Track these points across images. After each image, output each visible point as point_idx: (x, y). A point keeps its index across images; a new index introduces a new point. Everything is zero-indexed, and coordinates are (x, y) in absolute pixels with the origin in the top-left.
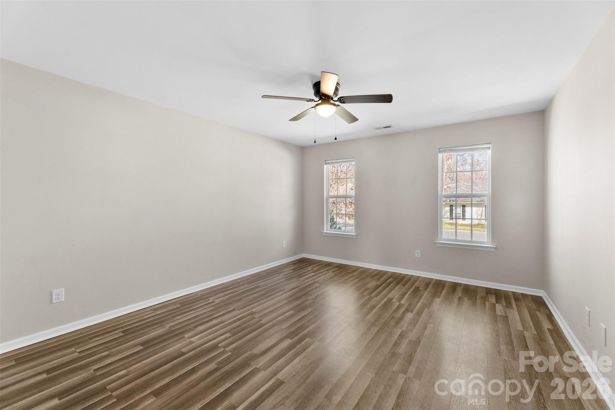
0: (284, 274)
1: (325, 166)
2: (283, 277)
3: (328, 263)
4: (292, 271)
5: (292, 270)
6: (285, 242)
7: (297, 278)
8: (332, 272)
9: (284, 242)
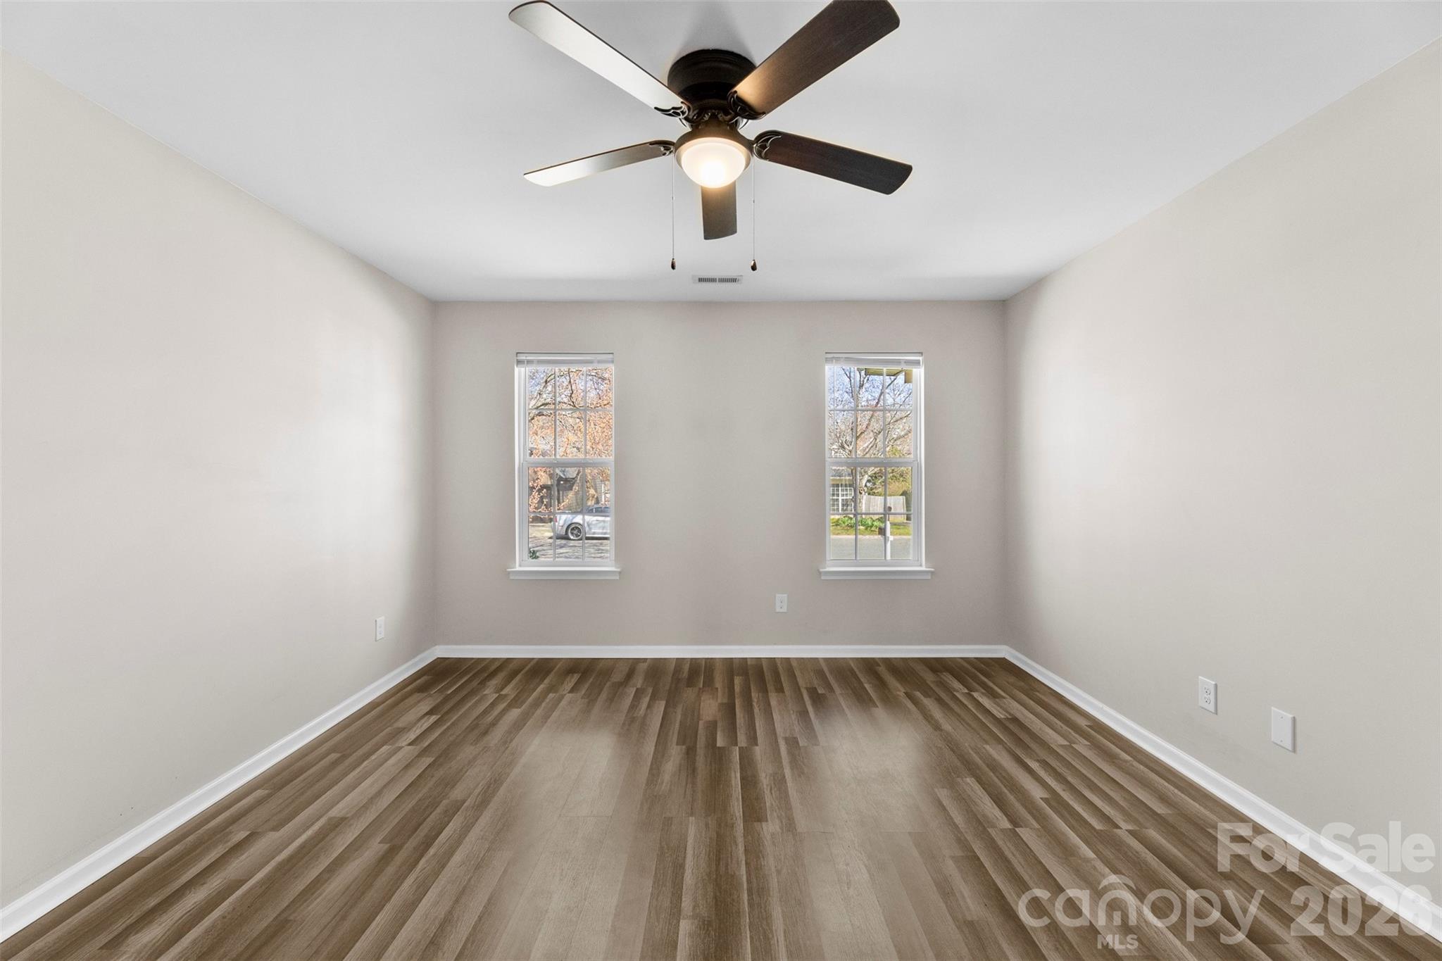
0: (412, 736)
1: (516, 370)
2: (415, 750)
3: (532, 663)
4: (434, 718)
5: (430, 713)
6: (383, 618)
7: (476, 741)
8: (572, 691)
9: (381, 620)
